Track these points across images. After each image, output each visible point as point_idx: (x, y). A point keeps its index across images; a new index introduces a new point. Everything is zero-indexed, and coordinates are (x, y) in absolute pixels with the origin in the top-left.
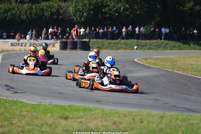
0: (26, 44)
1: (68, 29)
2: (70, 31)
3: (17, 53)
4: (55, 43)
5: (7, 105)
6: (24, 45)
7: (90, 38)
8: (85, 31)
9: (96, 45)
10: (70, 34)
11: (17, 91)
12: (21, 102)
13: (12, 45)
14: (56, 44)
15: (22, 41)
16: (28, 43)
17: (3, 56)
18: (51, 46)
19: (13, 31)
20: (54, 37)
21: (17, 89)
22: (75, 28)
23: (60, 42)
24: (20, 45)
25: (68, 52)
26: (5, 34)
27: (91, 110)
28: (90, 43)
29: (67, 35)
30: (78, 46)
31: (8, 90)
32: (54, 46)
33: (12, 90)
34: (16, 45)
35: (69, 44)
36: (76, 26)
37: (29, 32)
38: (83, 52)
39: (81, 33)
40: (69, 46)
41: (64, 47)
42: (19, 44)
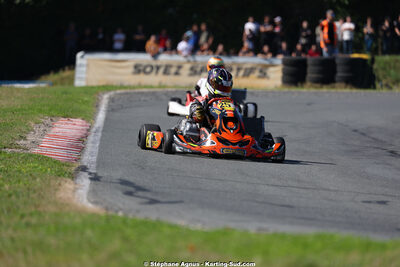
0: (180, 67)
1: (305, 25)
2: (314, 31)
3: (154, 93)
4: (267, 67)
5: (129, 232)
6: (173, 70)
7: (374, 52)
8: (357, 30)
9: (392, 72)
10: (312, 38)
11: (154, 197)
12: (172, 226)
13: (138, 69)
14: (271, 69)
15: (164, 58)
16: (187, 67)
17: (112, 100)
18: (257, 73)
19: (140, 28)
20: (266, 48)
21: (156, 193)
22: (325, 18)
23: (285, 63)
24: (161, 70)
25: (307, 91)
26: (119, 37)
27: (383, 247)
28: (375, 66)
29: (303, 41)
30: (339, 74)
31: (130, 194)
32: (263, 75)
33: (140, 193)
34: (148, 69)
35: (310, 69)
36: (329, 14)
37: (189, 33)
38: (355, 91)
39: (346, 36)
40: (311, 73)
41: (295, 76)
42: (158, 68)
